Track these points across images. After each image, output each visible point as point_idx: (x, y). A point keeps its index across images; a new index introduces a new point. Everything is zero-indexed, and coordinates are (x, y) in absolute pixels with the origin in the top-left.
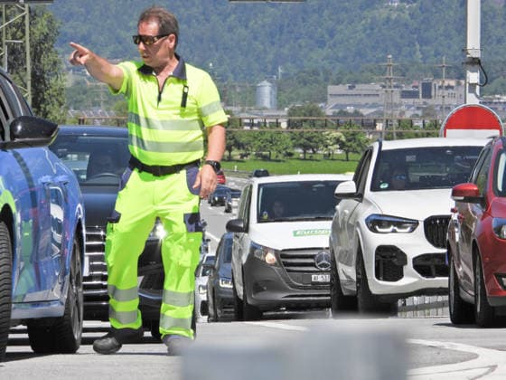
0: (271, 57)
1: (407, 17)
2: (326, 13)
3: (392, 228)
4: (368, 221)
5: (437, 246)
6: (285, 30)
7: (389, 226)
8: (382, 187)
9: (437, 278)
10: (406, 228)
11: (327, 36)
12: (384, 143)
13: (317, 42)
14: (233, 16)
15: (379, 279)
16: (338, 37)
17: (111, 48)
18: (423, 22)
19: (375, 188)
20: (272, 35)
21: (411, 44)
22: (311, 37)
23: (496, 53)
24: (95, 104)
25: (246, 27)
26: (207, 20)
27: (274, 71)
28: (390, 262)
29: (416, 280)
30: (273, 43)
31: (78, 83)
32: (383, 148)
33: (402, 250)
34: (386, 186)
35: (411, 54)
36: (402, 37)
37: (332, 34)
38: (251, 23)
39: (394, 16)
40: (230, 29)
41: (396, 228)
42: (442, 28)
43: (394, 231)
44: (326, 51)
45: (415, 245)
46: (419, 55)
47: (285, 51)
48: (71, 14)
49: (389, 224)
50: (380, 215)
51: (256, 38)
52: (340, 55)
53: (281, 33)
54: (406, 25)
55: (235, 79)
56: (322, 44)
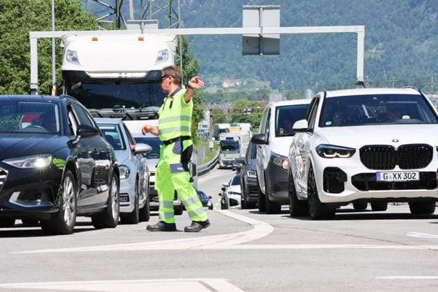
0: (312, 78)
1: (380, 57)
2: (339, 56)
3: (336, 154)
4: (318, 149)
5: (369, 167)
6: (320, 64)
7: (333, 153)
8: (327, 124)
9: (370, 191)
10: (346, 154)
11: (340, 67)
12: (328, 92)
13: (335, 70)
14: (294, 58)
15: (326, 192)
16: (346, 68)
17: (235, 74)
18: (387, 59)
19: (322, 125)
20: (313, 67)
21: (382, 70)
22: (332, 68)
23: (425, 74)
24: (226, 101)
25: (301, 63)
26: (282, 60)
27: (314, 84)
28: (334, 179)
29: (354, 192)
30: (314, 71)
31: (219, 91)
32: (327, 97)
33: (344, 170)
34: (330, 123)
35: (381, 75)
36: (377, 67)
37: (342, 66)
38: (303, 61)
39: (373, 56)
40: (293, 65)
41: (338, 154)
42: (397, 63)
43: (337, 157)
44: (339, 74)
45: (353, 166)
46: (385, 75)
47: (320, 74)
48: (216, 58)
49: (334, 151)
50: (327, 145)
51: (305, 69)
52: (347, 76)
53: (317, 66)
54: (379, 61)
55: (295, 89)
56: (337, 71)
